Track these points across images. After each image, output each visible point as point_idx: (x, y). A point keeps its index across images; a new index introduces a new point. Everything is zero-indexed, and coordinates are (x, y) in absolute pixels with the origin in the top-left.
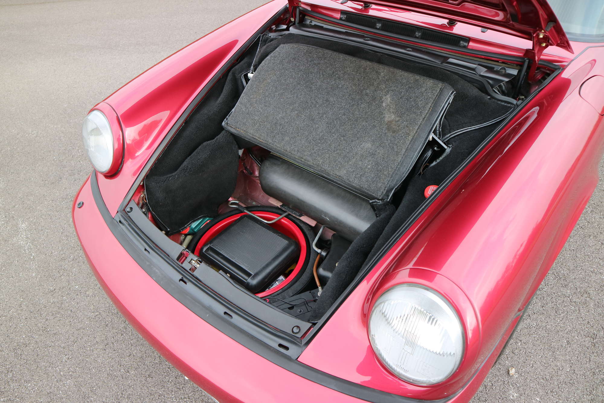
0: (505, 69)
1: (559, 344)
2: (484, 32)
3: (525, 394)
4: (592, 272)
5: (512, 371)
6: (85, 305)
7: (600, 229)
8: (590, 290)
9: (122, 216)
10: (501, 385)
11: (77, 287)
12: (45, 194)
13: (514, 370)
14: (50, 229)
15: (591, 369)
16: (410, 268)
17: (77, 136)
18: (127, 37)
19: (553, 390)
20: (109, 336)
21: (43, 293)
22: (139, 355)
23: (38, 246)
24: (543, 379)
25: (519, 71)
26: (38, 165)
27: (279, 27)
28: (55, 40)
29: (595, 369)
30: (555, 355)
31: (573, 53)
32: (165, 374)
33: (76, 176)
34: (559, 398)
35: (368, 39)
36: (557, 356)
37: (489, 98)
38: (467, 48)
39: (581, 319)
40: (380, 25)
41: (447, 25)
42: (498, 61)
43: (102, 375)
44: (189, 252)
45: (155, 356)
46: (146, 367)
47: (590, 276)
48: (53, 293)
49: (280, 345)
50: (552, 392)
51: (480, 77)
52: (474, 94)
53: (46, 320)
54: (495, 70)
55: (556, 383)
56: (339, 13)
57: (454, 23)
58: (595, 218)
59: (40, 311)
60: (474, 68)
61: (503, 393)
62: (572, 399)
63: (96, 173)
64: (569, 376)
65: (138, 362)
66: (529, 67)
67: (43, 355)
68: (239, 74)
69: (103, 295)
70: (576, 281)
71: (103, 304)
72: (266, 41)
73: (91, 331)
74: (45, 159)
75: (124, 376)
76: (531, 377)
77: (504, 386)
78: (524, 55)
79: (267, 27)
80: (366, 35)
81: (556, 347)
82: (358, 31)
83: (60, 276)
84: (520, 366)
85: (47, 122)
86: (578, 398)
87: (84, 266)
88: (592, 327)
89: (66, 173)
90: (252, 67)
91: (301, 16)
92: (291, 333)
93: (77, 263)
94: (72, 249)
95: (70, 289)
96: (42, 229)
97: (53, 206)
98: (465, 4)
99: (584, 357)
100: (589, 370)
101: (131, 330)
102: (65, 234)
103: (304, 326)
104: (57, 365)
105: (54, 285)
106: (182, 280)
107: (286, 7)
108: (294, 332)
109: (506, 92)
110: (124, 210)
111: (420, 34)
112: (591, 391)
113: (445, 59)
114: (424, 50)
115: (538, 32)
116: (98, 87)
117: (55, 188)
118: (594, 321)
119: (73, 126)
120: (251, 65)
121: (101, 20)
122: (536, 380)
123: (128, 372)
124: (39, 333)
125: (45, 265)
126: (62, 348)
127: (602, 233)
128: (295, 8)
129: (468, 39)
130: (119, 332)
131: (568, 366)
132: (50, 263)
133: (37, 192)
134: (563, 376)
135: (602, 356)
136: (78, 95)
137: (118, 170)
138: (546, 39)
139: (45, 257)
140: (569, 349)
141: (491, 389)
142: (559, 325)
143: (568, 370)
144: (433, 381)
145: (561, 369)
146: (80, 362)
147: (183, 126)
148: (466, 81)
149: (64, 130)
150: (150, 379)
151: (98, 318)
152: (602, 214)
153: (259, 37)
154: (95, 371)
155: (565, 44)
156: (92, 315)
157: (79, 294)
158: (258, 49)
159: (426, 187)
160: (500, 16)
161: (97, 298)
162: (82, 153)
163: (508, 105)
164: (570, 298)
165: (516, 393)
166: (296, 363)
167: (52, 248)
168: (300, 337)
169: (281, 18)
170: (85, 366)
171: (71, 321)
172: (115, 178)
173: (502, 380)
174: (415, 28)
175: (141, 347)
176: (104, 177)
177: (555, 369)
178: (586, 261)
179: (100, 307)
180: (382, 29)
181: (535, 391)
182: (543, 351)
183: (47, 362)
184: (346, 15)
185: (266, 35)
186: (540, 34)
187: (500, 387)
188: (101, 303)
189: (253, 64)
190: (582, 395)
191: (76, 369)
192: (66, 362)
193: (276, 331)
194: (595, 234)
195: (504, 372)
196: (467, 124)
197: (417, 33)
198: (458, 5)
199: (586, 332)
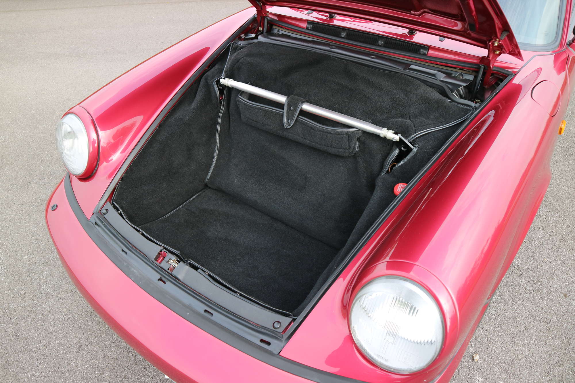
0: (462, 75)
1: (518, 330)
2: (442, 41)
3: (489, 378)
4: (543, 262)
5: (477, 358)
6: (57, 308)
7: (548, 222)
8: (542, 279)
9: (97, 217)
10: (467, 371)
11: (48, 290)
12: (14, 198)
13: (478, 356)
14: (19, 233)
15: (548, 352)
16: (387, 262)
17: (46, 141)
18: (95, 46)
19: (515, 373)
20: (83, 339)
21: (13, 298)
22: (114, 356)
23: (7, 250)
24: (505, 363)
25: (475, 77)
26: (6, 169)
27: (248, 35)
28: (22, 47)
29: (551, 351)
30: (514, 340)
31: (522, 60)
32: (141, 374)
33: (46, 180)
34: (521, 381)
35: (334, 47)
36: (516, 341)
37: (449, 102)
38: (427, 56)
39: (536, 306)
40: (345, 34)
41: (408, 34)
42: (455, 68)
43: (76, 378)
44: (167, 253)
45: (130, 357)
46: (121, 368)
47: (541, 266)
48: (23, 297)
49: (262, 341)
50: (513, 375)
51: (441, 82)
52: (436, 97)
53: (16, 325)
54: (453, 75)
55: (517, 367)
56: (305, 23)
57: (414, 32)
58: (542, 212)
59: (10, 316)
60: (435, 74)
61: (470, 379)
62: (532, 380)
63: (70, 175)
64: (529, 360)
65: (113, 363)
66: (484, 73)
67: (13, 361)
68: (210, 80)
69: (75, 298)
70: (529, 271)
71: (76, 306)
72: (235, 49)
73: (64, 334)
74: (14, 163)
75: (99, 379)
76: (494, 362)
77: (470, 371)
78: (480, 62)
79: (237, 36)
80: (331, 44)
81: (515, 333)
82: (324, 40)
83: (31, 279)
84: (483, 352)
85: (15, 127)
86: (537, 379)
87: (55, 269)
88: (546, 312)
89: (35, 178)
90: (224, 73)
91: (268, 26)
92: (272, 328)
93: (48, 266)
94: (42, 252)
95: (41, 292)
96: (11, 233)
97: (22, 211)
98: (425, 15)
99: (540, 340)
100: (545, 353)
101: (105, 332)
102: (35, 237)
103: (285, 321)
104: (28, 371)
105: (25, 289)
106: (160, 279)
107: (254, 17)
108: (275, 327)
109: (464, 96)
110: (100, 212)
111: (383, 43)
112: (549, 372)
113: (407, 66)
114: (386, 57)
115: (493, 40)
116: (67, 93)
117: (24, 192)
118: (547, 307)
119: (42, 132)
120: (223, 72)
121: (69, 30)
122: (499, 365)
123: (103, 374)
124: (9, 338)
125: (15, 269)
126: (33, 353)
127: (549, 226)
128: (263, 18)
129: (428, 47)
130: (93, 334)
131: (526, 350)
132: (20, 266)
133: (5, 196)
134: (523, 359)
135: (556, 339)
136: (46, 102)
137: (93, 172)
138: (500, 47)
139: (15, 261)
140: (527, 334)
141: (458, 376)
142: (516, 312)
143: (527, 354)
144: (414, 369)
145: (520, 353)
146: (52, 366)
147: (157, 129)
148: (428, 86)
149: (33, 135)
150: (126, 380)
151: (71, 321)
152: (548, 208)
153: (230, 46)
154: (68, 375)
155: (516, 52)
156: (65, 318)
157: (50, 297)
158: (229, 57)
159: (395, 185)
160: (459, 26)
161: (70, 301)
162: (51, 158)
163: (467, 108)
164: (525, 287)
165: (481, 378)
166: (278, 357)
167: (22, 252)
168: (281, 331)
169: (250, 27)
170: (58, 370)
171: (42, 325)
172: (90, 181)
173: (468, 366)
174: (378, 37)
175: (115, 348)
176: (78, 180)
177: (515, 353)
178: (537, 251)
179: (72, 309)
180: (347, 37)
181: (498, 375)
182: (503, 337)
183: (17, 368)
184: (311, 25)
185: (236, 43)
186: (495, 42)
187: (466, 373)
188: (73, 305)
189: (224, 71)
190: (541, 376)
191: (48, 374)
192: (38, 366)
193: (258, 326)
194: (544, 226)
195: (469, 358)
196: (431, 125)
197: (379, 42)
198: (419, 15)
199: (541, 317)
